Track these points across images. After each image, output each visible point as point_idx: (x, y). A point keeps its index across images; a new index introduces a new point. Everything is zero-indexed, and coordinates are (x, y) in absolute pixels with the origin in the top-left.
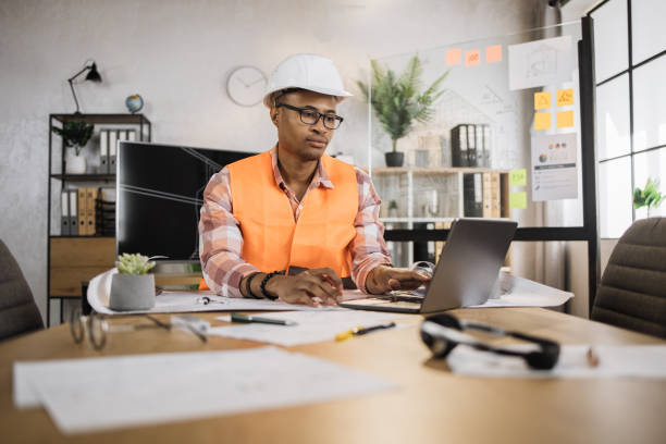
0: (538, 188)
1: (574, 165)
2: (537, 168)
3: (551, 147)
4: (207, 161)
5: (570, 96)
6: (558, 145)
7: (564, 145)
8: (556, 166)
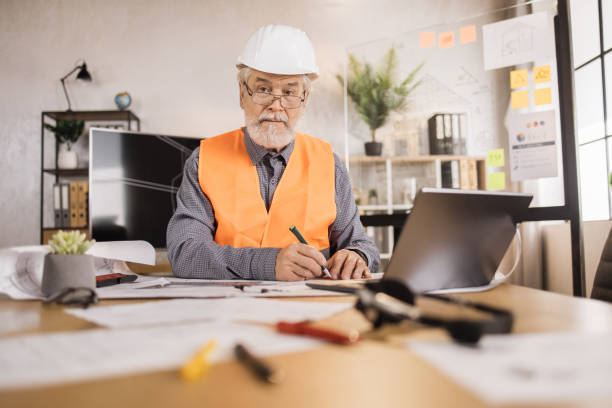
0: (516, 168)
1: (553, 143)
2: (515, 147)
3: (528, 126)
4: (182, 149)
5: (548, 72)
6: (536, 124)
7: (542, 123)
8: (535, 145)
